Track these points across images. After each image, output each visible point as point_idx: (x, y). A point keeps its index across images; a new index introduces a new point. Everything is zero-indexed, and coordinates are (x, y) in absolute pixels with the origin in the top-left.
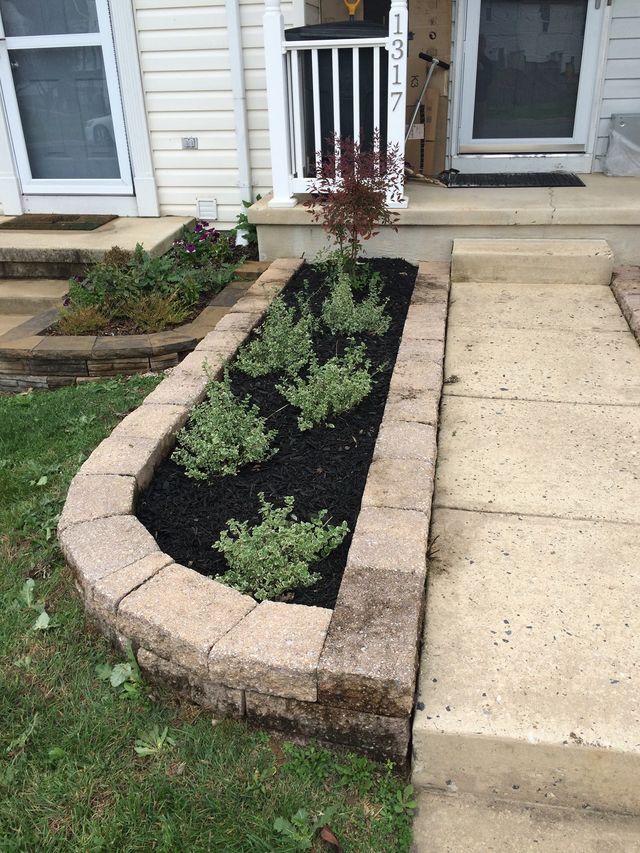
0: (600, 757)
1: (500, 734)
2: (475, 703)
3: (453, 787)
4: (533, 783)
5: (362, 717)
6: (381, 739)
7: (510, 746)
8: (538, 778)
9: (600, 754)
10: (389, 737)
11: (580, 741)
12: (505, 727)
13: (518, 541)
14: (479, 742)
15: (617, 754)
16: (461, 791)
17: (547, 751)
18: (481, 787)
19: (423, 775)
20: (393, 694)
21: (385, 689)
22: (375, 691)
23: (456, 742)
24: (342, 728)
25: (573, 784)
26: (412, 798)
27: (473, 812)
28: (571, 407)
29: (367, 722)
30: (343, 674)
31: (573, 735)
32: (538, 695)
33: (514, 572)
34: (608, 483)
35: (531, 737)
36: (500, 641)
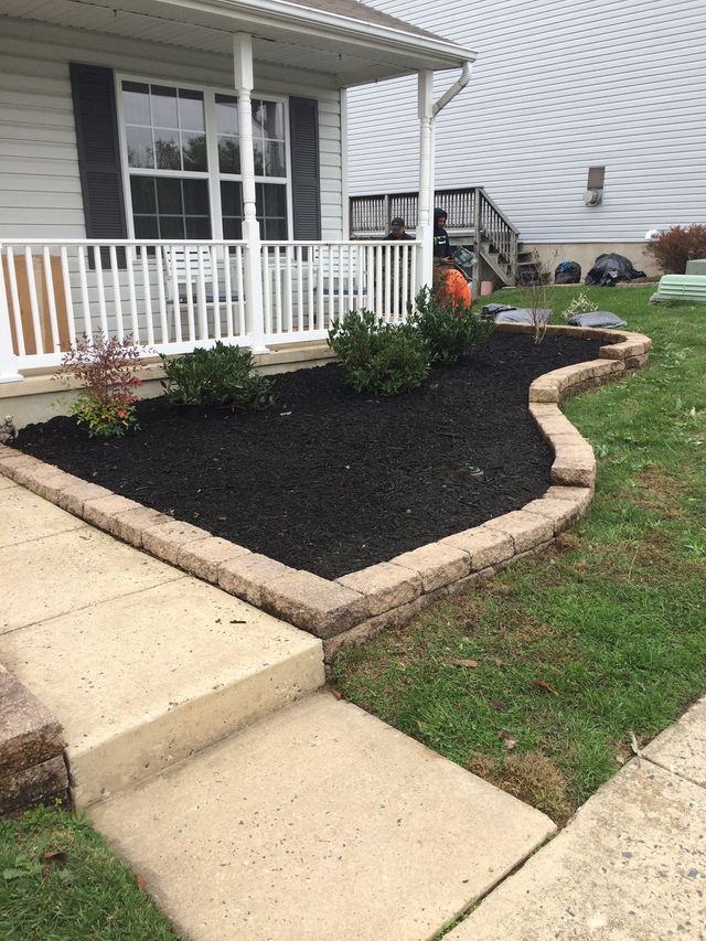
0: (191, 708)
1: (129, 727)
2: (101, 723)
3: (107, 794)
4: (157, 754)
5: (28, 773)
6: (47, 784)
7: (137, 733)
8: (159, 748)
9: (190, 706)
10: (54, 777)
11: (177, 704)
12: (129, 722)
13: (51, 637)
14: (118, 741)
15: (198, 700)
16: (112, 792)
17: (160, 722)
18: (125, 779)
19: (84, 797)
20: (49, 737)
21: (42, 736)
22: (35, 743)
23: (102, 752)
24: (13, 793)
25: (180, 739)
26: (83, 816)
27: (128, 798)
28: (15, 548)
29: (33, 775)
30: (6, 742)
31: (171, 704)
32: (135, 698)
33: (64, 653)
34: (85, 582)
35: (149, 718)
36: (88, 689)
